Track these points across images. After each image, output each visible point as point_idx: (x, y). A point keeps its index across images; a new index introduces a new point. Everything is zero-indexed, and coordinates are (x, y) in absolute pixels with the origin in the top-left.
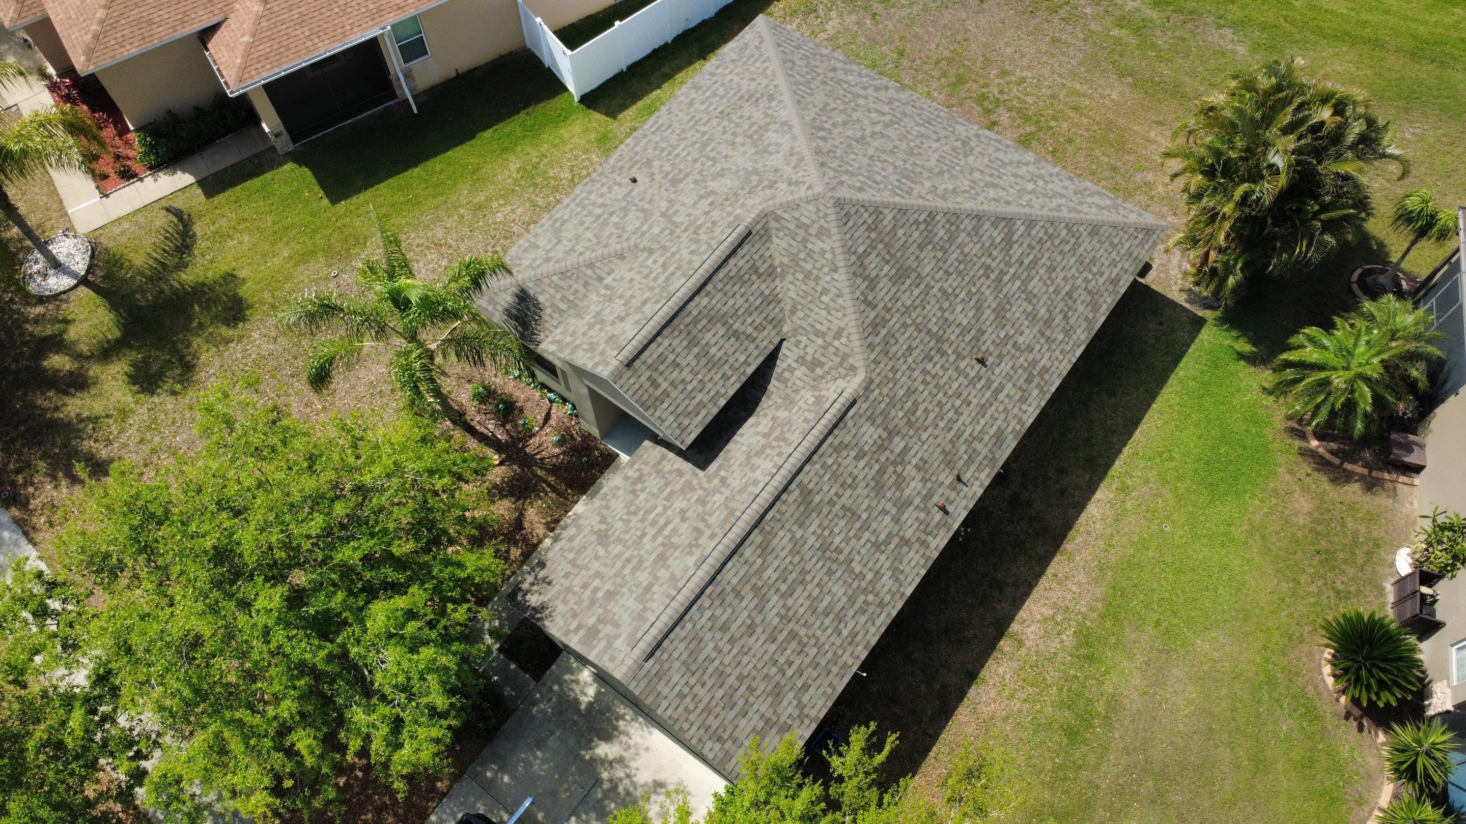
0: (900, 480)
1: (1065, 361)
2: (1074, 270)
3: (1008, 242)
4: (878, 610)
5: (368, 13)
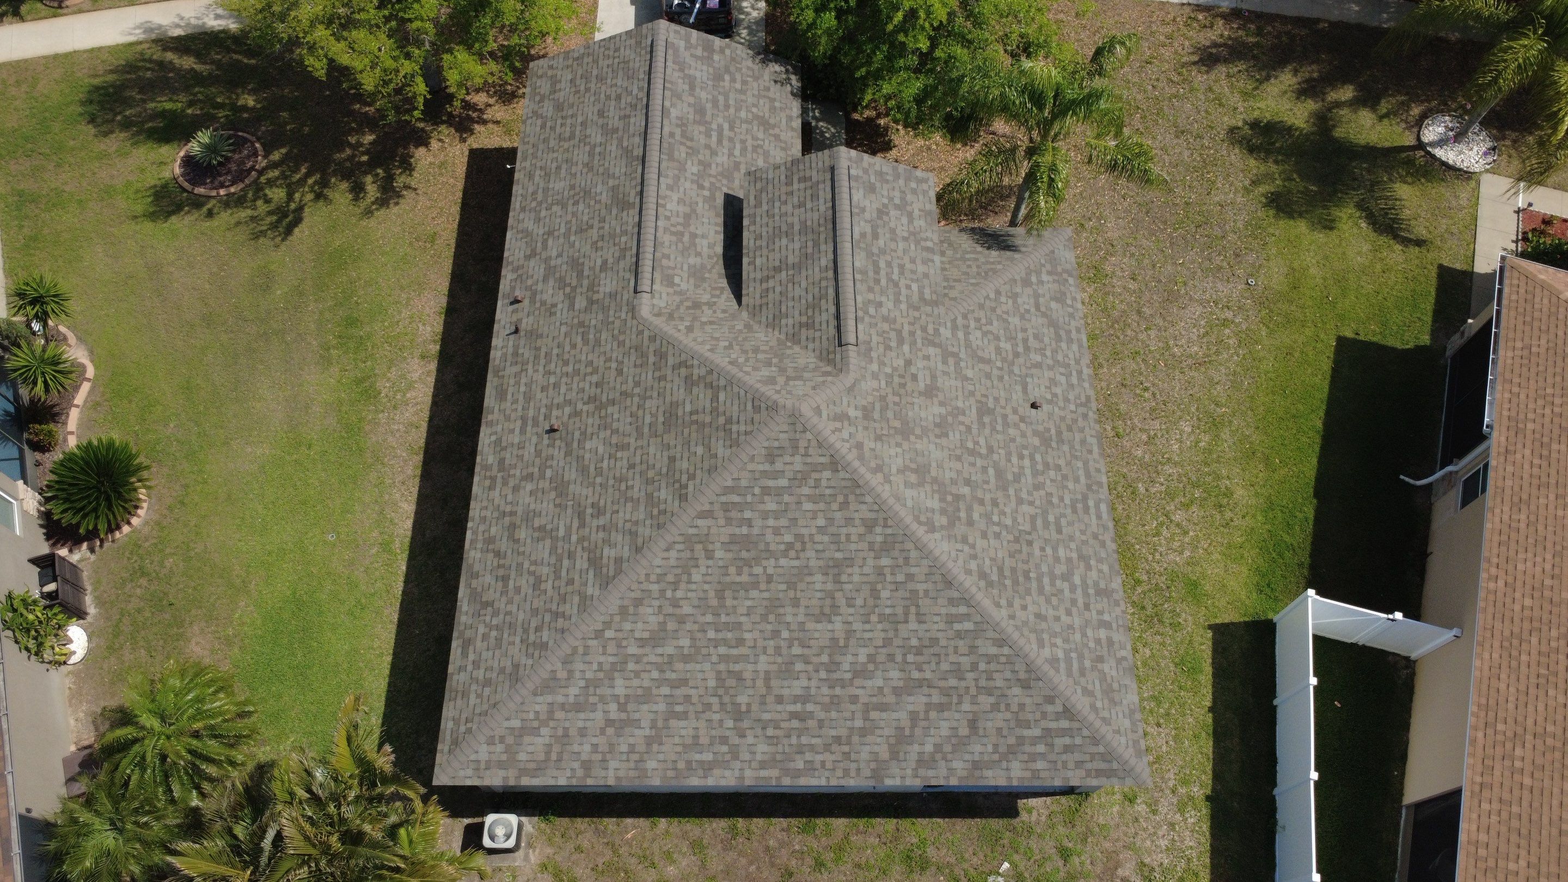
0: (562, 285)
3: (594, 562)
4: (523, 204)
5: (1522, 416)
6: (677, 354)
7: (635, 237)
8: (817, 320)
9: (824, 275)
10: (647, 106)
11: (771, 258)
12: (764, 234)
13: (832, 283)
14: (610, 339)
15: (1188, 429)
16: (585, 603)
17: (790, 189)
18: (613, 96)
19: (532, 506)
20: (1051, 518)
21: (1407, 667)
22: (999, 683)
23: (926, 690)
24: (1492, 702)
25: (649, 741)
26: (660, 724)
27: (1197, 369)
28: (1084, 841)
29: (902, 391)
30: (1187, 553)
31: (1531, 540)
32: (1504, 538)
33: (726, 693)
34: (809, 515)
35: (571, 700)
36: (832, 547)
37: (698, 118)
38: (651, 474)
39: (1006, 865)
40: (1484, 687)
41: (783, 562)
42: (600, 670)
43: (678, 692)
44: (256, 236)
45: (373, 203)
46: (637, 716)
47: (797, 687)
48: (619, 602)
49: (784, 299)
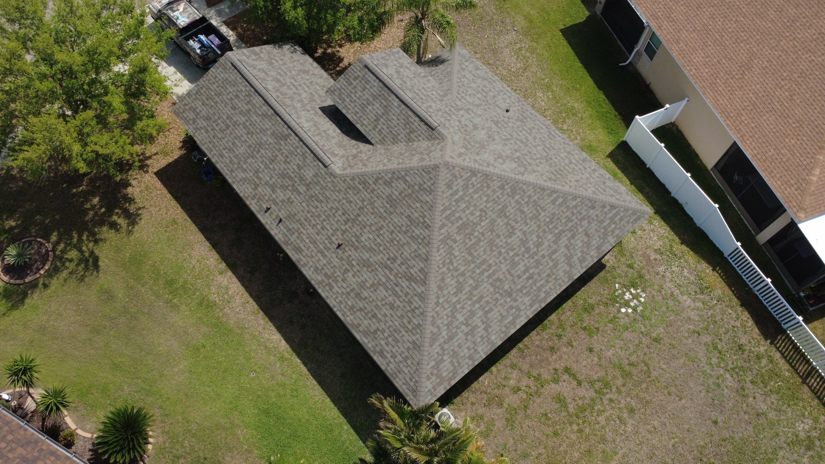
0: (285, 188)
1: (335, 304)
2: (391, 323)
3: (410, 279)
4: (230, 169)
5: (654, 13)
6: (371, 177)
7: (304, 146)
8: (414, 127)
9: (400, 109)
10: (256, 91)
11: (369, 117)
12: (357, 110)
13: (407, 110)
14: (331, 192)
15: (541, 95)
16: (422, 297)
17: (353, 86)
18: (233, 97)
19: (359, 281)
20: (548, 146)
21: (673, 126)
22: (585, 213)
23: (564, 234)
24: (723, 109)
25: (486, 329)
26: (485, 320)
27: (526, 72)
28: (632, 257)
29: (468, 133)
30: (579, 138)
31: (691, 50)
32: (682, 55)
33: (499, 289)
34: (479, 199)
35: (446, 337)
36: (495, 205)
37: (280, 84)
38: (404, 229)
39: (617, 285)
40: (717, 106)
41: (483, 224)
42: (448, 317)
43: (482, 303)
44: (82, 279)
45: (128, 226)
46: (474, 324)
47: (521, 267)
48: (435, 285)
49: (391, 129)
